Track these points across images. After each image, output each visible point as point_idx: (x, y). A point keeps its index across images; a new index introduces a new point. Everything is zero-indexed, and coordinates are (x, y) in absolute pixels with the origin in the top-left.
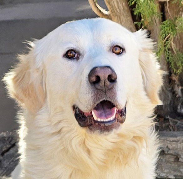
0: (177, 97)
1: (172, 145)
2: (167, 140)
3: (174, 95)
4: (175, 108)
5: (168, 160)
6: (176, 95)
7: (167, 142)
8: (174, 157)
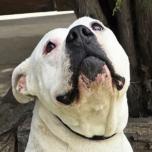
0: (147, 91)
1: (142, 131)
2: (137, 126)
3: (144, 89)
4: (145, 105)
5: (138, 147)
6: (146, 89)
7: (136, 128)
8: (144, 144)
